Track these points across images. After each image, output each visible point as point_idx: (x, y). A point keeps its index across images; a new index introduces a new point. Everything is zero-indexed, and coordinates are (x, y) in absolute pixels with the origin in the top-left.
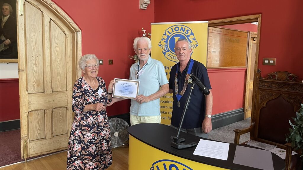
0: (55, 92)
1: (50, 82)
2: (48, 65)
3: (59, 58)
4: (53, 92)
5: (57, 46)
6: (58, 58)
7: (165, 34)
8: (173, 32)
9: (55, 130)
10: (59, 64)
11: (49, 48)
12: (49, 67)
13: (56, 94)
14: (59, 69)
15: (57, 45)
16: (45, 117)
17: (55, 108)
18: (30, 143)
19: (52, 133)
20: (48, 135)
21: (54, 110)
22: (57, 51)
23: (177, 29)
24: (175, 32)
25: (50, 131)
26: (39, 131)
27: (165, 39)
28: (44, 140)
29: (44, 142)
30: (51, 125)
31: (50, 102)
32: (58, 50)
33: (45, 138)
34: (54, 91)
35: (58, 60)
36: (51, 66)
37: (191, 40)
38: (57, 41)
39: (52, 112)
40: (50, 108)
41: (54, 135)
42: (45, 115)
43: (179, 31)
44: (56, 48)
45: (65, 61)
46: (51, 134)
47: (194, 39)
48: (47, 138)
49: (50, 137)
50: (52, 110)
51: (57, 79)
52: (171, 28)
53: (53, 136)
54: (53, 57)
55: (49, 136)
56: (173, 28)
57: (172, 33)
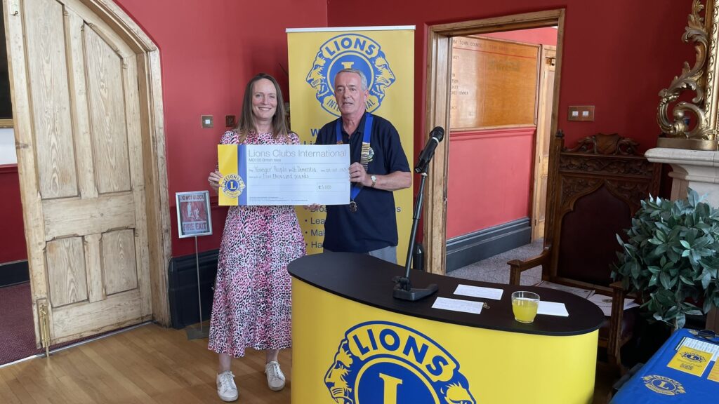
0: (104, 194)
1: (92, 171)
2: (84, 131)
3: (110, 114)
4: (99, 194)
5: (102, 87)
6: (107, 115)
7: (321, 56)
8: (338, 49)
9: (111, 282)
10: (111, 129)
11: (85, 91)
12: (87, 137)
13: (108, 200)
14: (111, 140)
15: (102, 83)
16: (84, 252)
17: (108, 231)
18: (55, 313)
19: (104, 287)
20: (94, 294)
21: (105, 235)
22: (103, 99)
23: (346, 43)
24: (342, 49)
25: (98, 283)
26: (72, 284)
27: (320, 66)
28: (86, 305)
29: (85, 308)
30: (99, 270)
31: (95, 217)
32: (105, 95)
33: (88, 299)
34: (102, 192)
35: (108, 119)
36: (90, 133)
37: (380, 68)
38: (102, 75)
39: (101, 240)
40: (96, 231)
41: (108, 293)
42: (85, 247)
43: (352, 48)
44: (101, 90)
45: (124, 122)
46: (101, 290)
47: (386, 66)
48: (92, 299)
49: (100, 298)
50: (100, 235)
51: (109, 164)
52: (335, 40)
53: (107, 295)
54: (95, 112)
55: (96, 294)
56: (339, 40)
57: (337, 52)
